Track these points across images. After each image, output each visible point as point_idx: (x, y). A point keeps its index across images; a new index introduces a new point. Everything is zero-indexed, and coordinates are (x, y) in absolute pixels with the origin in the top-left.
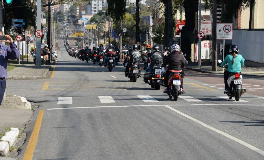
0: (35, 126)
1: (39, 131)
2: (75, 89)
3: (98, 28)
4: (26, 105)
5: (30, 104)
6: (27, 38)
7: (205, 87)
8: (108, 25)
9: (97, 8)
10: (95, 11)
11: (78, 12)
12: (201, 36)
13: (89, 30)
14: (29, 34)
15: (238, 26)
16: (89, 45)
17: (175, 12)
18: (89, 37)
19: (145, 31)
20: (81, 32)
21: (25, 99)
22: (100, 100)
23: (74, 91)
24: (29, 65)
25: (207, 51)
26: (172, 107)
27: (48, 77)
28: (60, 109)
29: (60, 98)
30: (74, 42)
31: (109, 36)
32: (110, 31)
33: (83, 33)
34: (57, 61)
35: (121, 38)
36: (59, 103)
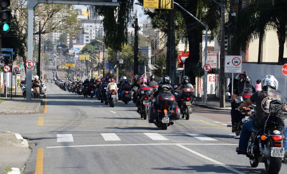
0: (37, 166)
1: (42, 172)
2: (73, 125)
3: (92, 59)
4: (22, 143)
5: (27, 141)
6: (15, 69)
7: (216, 125)
8: (102, 56)
9: (90, 37)
10: (87, 41)
11: (68, 41)
12: (207, 69)
13: (81, 61)
14: (16, 64)
15: (246, 59)
16: (80, 77)
17: (177, 42)
18: (80, 68)
19: (143, 63)
20: (72, 63)
21: (20, 135)
22: (104, 138)
23: (73, 128)
24: (18, 98)
25: (212, 85)
26: (185, 146)
27: (42, 112)
28: (61, 148)
29: (58, 135)
30: (64, 74)
31: (104, 67)
32: (104, 62)
33: (74, 64)
34: (47, 95)
35: (117, 69)
36: (59, 140)
